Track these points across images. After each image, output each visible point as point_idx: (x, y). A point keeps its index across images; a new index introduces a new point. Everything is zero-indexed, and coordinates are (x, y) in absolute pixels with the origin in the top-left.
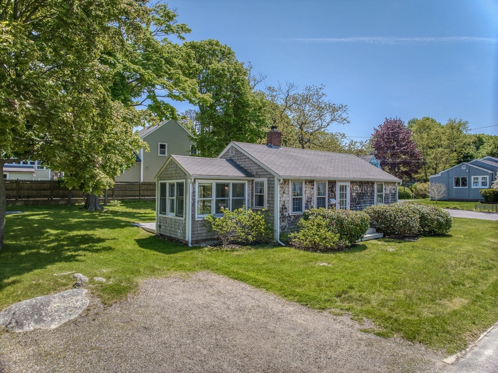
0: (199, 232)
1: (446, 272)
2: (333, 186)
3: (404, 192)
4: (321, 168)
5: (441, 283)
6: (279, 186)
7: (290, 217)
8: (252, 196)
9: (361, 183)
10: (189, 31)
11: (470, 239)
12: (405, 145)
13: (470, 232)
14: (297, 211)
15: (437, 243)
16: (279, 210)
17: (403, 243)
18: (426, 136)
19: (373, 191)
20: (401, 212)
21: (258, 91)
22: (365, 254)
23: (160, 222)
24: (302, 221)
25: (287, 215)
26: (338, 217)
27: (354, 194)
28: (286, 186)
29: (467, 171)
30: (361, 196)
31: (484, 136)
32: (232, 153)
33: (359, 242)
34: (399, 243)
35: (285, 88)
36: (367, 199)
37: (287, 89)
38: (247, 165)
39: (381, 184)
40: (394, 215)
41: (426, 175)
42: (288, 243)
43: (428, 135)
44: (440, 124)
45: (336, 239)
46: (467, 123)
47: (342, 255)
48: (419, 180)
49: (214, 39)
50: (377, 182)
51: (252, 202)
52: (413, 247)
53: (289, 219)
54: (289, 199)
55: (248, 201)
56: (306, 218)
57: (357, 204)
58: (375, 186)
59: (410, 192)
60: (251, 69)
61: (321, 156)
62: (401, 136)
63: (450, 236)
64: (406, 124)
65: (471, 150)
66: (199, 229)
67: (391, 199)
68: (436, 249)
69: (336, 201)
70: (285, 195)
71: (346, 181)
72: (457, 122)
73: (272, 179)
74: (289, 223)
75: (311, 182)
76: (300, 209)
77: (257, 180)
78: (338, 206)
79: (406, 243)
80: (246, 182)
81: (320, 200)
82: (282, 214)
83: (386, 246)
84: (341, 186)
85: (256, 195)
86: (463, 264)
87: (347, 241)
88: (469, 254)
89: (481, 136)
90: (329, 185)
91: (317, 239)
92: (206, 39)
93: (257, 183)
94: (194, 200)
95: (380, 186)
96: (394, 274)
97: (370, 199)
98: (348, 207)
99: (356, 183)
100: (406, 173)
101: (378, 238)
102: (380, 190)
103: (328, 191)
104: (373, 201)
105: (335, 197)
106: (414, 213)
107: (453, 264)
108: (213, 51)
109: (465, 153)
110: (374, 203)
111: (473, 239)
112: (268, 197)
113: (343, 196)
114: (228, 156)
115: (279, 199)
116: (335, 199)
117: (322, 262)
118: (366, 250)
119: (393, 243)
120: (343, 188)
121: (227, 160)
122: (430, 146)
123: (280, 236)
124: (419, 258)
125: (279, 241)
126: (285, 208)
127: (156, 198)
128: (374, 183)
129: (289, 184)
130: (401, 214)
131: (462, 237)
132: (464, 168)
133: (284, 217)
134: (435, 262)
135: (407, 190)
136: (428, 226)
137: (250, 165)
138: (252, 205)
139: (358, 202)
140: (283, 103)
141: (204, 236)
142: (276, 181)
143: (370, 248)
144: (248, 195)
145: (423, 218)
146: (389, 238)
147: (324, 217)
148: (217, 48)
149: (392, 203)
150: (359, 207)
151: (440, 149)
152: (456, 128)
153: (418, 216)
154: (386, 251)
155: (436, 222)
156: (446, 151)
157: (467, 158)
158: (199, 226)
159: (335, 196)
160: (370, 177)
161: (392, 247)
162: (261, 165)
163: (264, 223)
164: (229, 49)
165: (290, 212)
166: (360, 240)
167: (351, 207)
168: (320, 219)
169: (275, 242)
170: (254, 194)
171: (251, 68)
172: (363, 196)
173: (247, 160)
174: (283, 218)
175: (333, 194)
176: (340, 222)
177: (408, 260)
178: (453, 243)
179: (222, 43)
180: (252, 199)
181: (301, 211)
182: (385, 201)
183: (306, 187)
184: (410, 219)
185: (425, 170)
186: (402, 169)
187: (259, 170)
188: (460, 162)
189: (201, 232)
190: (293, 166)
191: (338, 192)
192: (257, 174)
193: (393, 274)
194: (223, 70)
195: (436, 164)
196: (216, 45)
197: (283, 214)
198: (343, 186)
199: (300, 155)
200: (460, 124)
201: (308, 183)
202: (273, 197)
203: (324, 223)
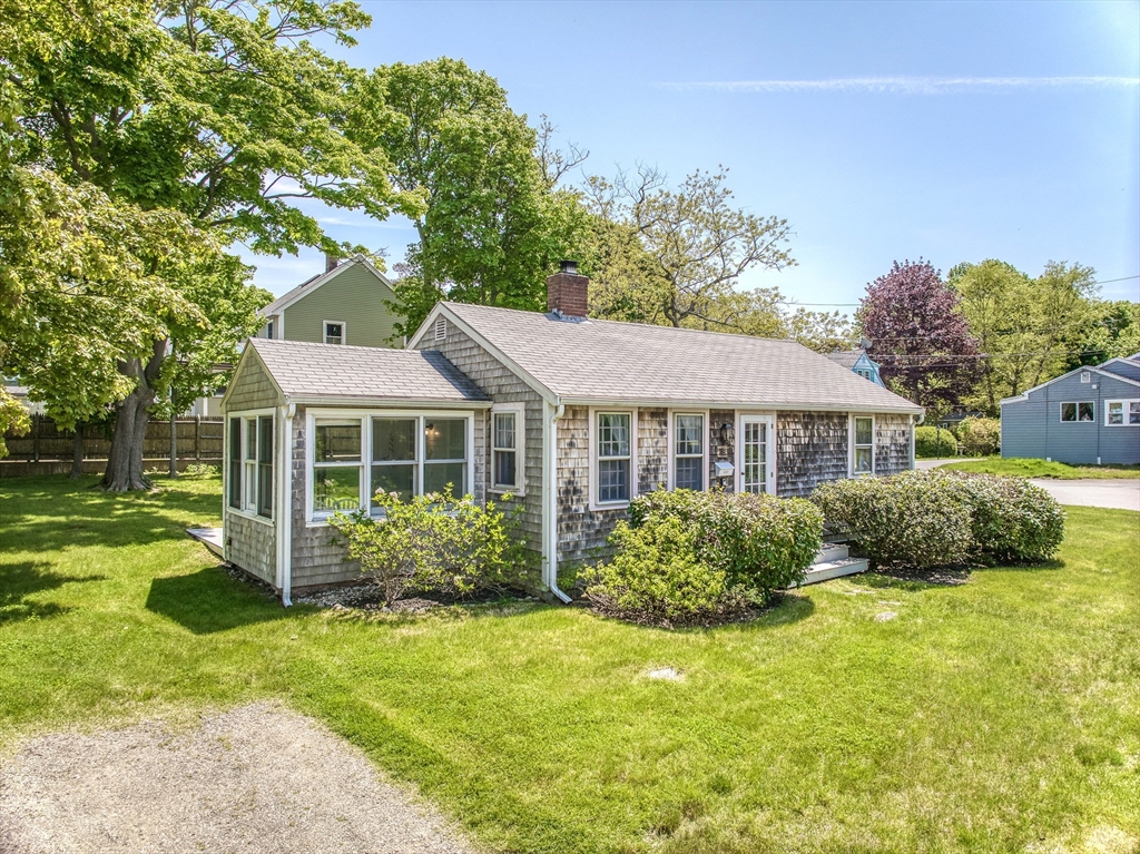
0: (318, 561)
1: (1057, 708)
2: (724, 426)
3: (938, 439)
4: (694, 376)
5: (1043, 757)
6: (554, 426)
7: (592, 517)
8: (489, 454)
9: (809, 418)
10: (365, 20)
11: (1116, 573)
12: (942, 326)
13: (1113, 551)
14: (614, 497)
15: (1022, 589)
16: (555, 495)
17: (924, 591)
18: (991, 304)
19: (844, 439)
20: (918, 498)
21: (567, 190)
22: (802, 634)
23: (231, 530)
24: (623, 528)
25: (582, 511)
26: (724, 519)
27: (788, 448)
28: (578, 425)
29: (1094, 387)
30: (808, 452)
31: (1130, 306)
32: (441, 334)
33: (793, 591)
34: (913, 589)
35: (634, 181)
36: (826, 460)
37: (641, 183)
38: (475, 368)
39: (866, 420)
40: (899, 508)
41: (992, 399)
42: (577, 597)
43: (996, 302)
44: (1026, 277)
45: (715, 586)
46: (1091, 271)
47: (729, 638)
48: (975, 411)
49: (454, 57)
50: (855, 414)
51: (488, 473)
52: (953, 605)
53: (588, 521)
54: (587, 465)
55: (476, 469)
56: (636, 521)
57: (797, 476)
58: (851, 425)
59: (952, 439)
60: (549, 134)
61: (704, 343)
62: (931, 304)
63: (1058, 565)
64: (944, 278)
65: (1100, 338)
66: (317, 552)
67: (894, 461)
68: (1021, 611)
69: (735, 468)
70: (574, 453)
71: (765, 412)
72: (1068, 269)
73: (536, 407)
74: (588, 535)
75: (659, 414)
76: (623, 493)
77: (500, 408)
78: (740, 482)
79: (931, 592)
80: (471, 416)
81: (688, 465)
82: (566, 509)
83: (873, 601)
84: (747, 426)
85: (497, 452)
86: (1106, 667)
87: (753, 592)
88: (1121, 627)
89: (1122, 307)
90: (712, 423)
91: (660, 587)
92: (434, 59)
93: (500, 419)
94: (299, 467)
95: (863, 427)
96: (883, 719)
97: (835, 462)
98: (771, 483)
99: (795, 416)
100: (943, 393)
101: (854, 574)
102: (864, 437)
103: (711, 440)
104: (845, 466)
105: (731, 457)
106: (959, 500)
107: (1077, 671)
108: (450, 88)
109: (1085, 346)
110: (846, 472)
111: (1122, 573)
112: (527, 458)
113: (755, 453)
114: (432, 344)
115: (554, 466)
116: (732, 462)
117: (660, 663)
118: (810, 619)
119: (893, 591)
120: (754, 432)
121: (425, 354)
122: (1002, 328)
123: (560, 574)
124: (967, 648)
125: (555, 589)
126: (576, 491)
127: (224, 458)
128: (846, 417)
129: (587, 420)
130: (917, 504)
131: (1093, 566)
132: (1085, 379)
133: (571, 518)
134: (1018, 663)
135: (945, 435)
136: (998, 537)
137: (482, 367)
138: (488, 480)
139: (797, 471)
140: (630, 218)
141: (336, 573)
142: (547, 413)
143: (823, 610)
144: (477, 454)
145: (982, 514)
146: (885, 573)
147: (685, 516)
148: (460, 79)
149: (898, 471)
150: (804, 483)
151: (1028, 336)
152: (1064, 283)
153: (968, 509)
154: (871, 619)
155: (1018, 527)
156: (1042, 339)
157: (1091, 357)
158: (316, 543)
159: (731, 454)
160: (834, 400)
161: (889, 605)
162: (510, 366)
163: (502, 538)
164: (492, 83)
165: (592, 501)
166: (794, 583)
167: (778, 484)
168: (674, 526)
169: (544, 589)
170: (493, 449)
171: (549, 130)
172: (816, 452)
173: (475, 352)
174: (568, 519)
175: (726, 447)
176: (732, 532)
177: (933, 654)
178: (1069, 588)
179: (473, 67)
180: (488, 462)
181: (628, 498)
182: (878, 465)
183: (641, 430)
184: (943, 518)
185: (990, 386)
186: (936, 383)
187: (503, 381)
188: (1074, 367)
189: (324, 561)
190: (608, 367)
191: (739, 444)
192: (500, 392)
193: (880, 716)
194: (473, 134)
195: (1017, 373)
196: (458, 72)
197: (570, 509)
198: (756, 426)
199: (639, 340)
200: (1075, 276)
201: (647, 418)
202: (539, 460)
203: (683, 538)
